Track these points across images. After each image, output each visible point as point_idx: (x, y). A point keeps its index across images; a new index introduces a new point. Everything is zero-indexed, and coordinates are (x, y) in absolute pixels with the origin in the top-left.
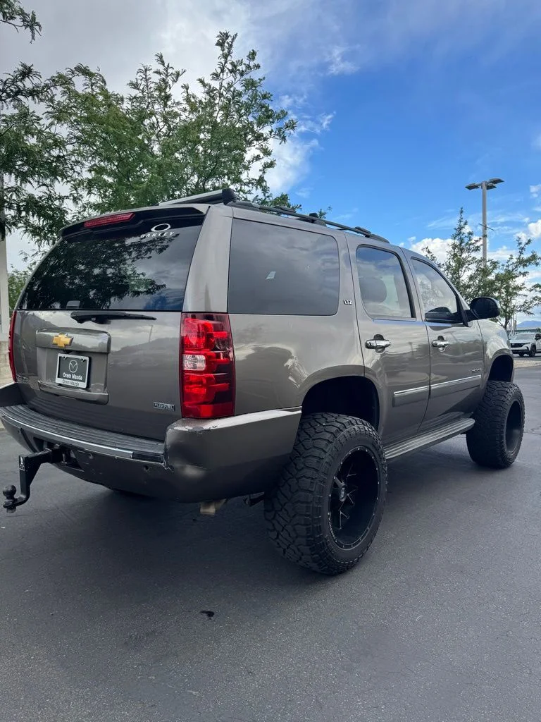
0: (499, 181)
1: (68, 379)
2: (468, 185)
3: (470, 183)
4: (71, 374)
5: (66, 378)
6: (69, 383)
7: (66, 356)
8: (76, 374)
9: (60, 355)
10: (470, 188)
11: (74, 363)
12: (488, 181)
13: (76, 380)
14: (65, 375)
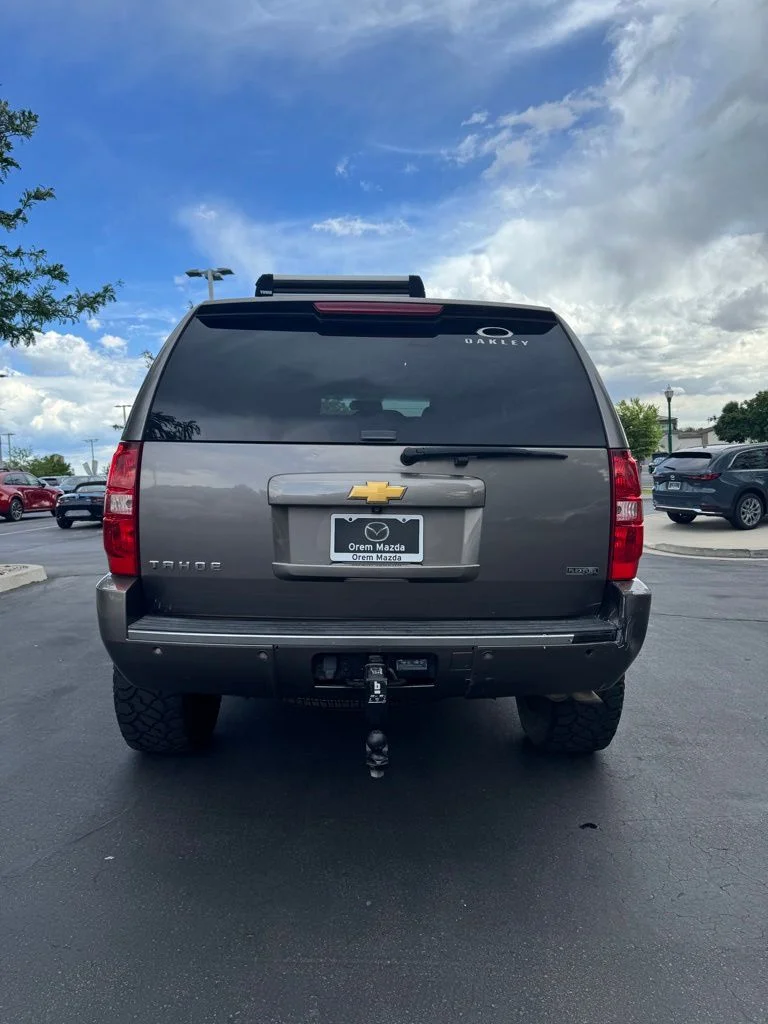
0: (229, 272)
1: (370, 552)
2: (188, 270)
3: (192, 269)
4: (373, 543)
5: (358, 551)
6: (374, 557)
7: (355, 517)
8: (387, 543)
9: (334, 516)
10: (191, 274)
11: (376, 526)
12: (216, 270)
13: (388, 552)
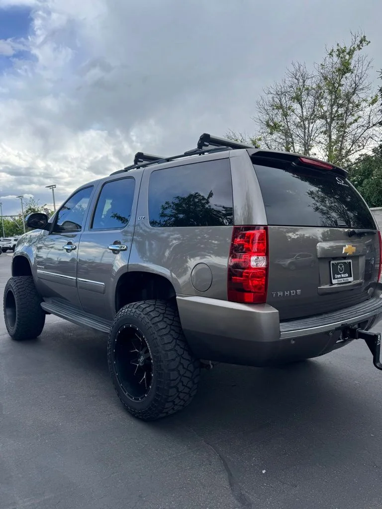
1: (339, 278)
4: (341, 274)
5: (337, 278)
6: (342, 281)
7: (336, 262)
8: (344, 273)
9: (331, 262)
11: (341, 266)
13: (345, 277)
14: (337, 276)
